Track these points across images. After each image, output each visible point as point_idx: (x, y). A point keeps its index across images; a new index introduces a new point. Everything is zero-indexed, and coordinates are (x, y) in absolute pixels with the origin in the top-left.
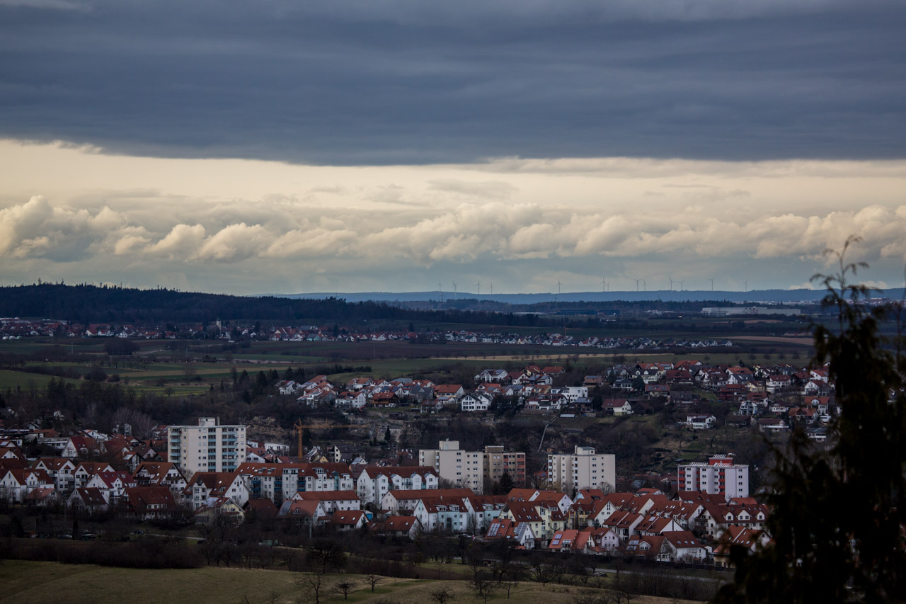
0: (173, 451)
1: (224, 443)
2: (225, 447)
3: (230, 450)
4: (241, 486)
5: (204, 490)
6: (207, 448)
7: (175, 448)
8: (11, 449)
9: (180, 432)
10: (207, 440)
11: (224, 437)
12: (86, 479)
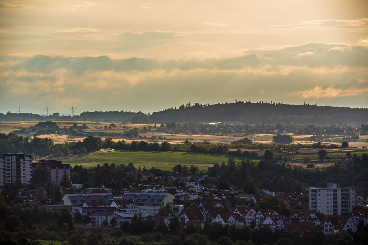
0: (312, 203)
1: (342, 198)
2: (342, 200)
3: (346, 202)
4: (352, 224)
5: (330, 226)
6: (332, 201)
7: (314, 201)
8: (219, 202)
9: (316, 192)
10: (332, 197)
11: (342, 194)
12: (262, 220)
